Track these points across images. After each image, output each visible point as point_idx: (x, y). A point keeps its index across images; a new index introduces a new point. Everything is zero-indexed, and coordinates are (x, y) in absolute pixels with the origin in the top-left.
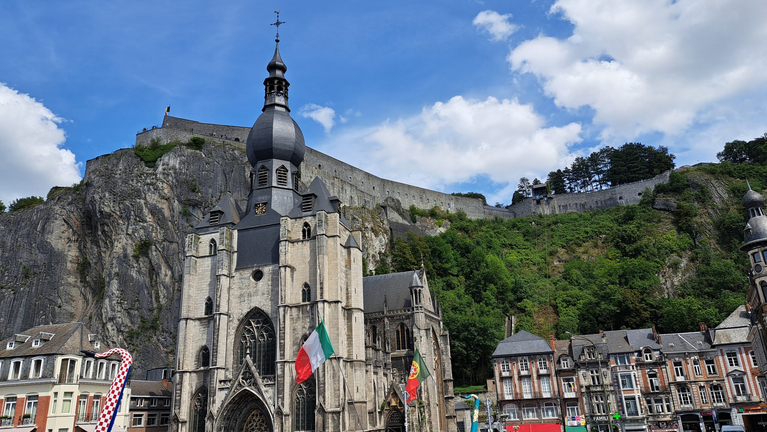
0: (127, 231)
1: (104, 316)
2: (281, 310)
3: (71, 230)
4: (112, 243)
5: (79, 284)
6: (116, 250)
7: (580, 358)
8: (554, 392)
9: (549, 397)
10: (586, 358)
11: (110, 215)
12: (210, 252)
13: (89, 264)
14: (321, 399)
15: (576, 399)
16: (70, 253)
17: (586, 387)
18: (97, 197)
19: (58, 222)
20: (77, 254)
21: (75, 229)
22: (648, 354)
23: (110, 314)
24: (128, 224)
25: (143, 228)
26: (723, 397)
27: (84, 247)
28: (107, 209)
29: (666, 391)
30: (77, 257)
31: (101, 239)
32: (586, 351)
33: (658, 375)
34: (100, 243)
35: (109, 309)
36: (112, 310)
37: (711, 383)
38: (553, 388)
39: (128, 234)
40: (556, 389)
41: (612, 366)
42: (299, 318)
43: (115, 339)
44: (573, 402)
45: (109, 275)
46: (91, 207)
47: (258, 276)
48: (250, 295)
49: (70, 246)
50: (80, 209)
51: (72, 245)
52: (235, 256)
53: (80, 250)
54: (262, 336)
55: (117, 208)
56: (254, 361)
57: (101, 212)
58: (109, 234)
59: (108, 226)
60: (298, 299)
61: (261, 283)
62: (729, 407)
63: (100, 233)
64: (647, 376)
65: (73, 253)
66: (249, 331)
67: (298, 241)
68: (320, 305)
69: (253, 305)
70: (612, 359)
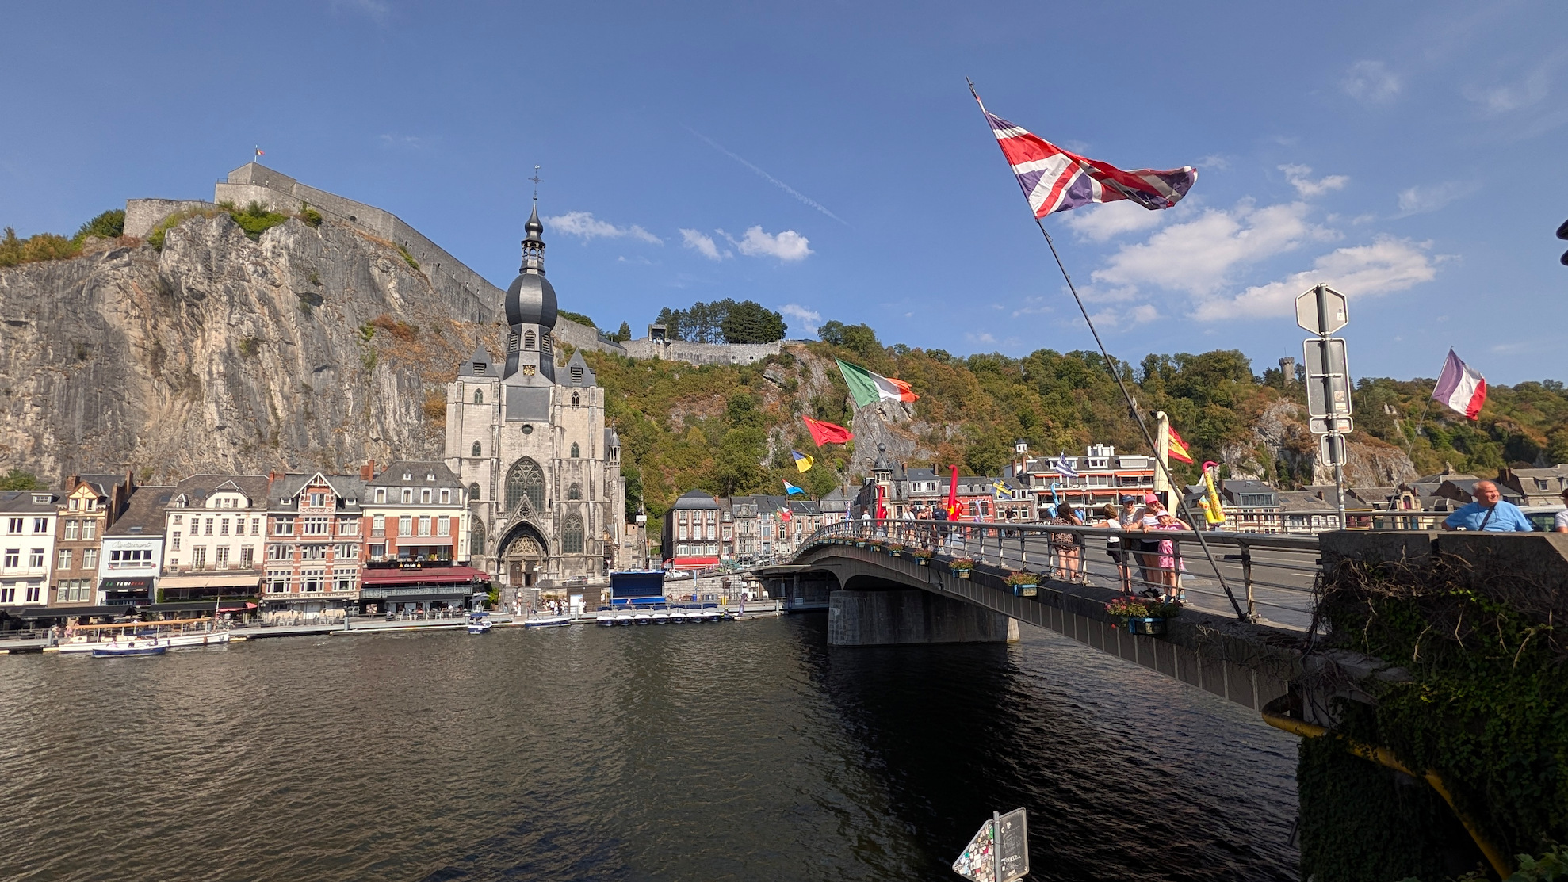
0: (229, 320)
1: (208, 422)
2: (557, 461)
3: (129, 300)
4: (203, 331)
5: (149, 375)
6: (213, 342)
11: (202, 296)
12: (476, 402)
13: (164, 351)
14: (591, 531)
16: (131, 333)
18: (184, 268)
19: (110, 287)
20: (142, 336)
21: (136, 300)
23: (217, 423)
24: (231, 312)
25: (251, 318)
27: (155, 328)
28: (200, 288)
30: (142, 339)
31: (186, 323)
34: (185, 326)
35: (215, 415)
36: (220, 417)
39: (229, 324)
40: (718, 534)
42: (569, 470)
43: (226, 452)
45: (210, 373)
46: (172, 280)
47: (527, 429)
48: (520, 445)
49: (130, 323)
50: (145, 276)
51: (133, 321)
52: (504, 409)
53: (145, 331)
54: (531, 480)
55: (213, 288)
56: (531, 500)
57: (190, 289)
58: (200, 319)
59: (198, 308)
60: (566, 454)
61: (531, 437)
63: (185, 315)
65: (135, 333)
66: (517, 475)
67: (568, 406)
68: (592, 462)
69: (524, 455)
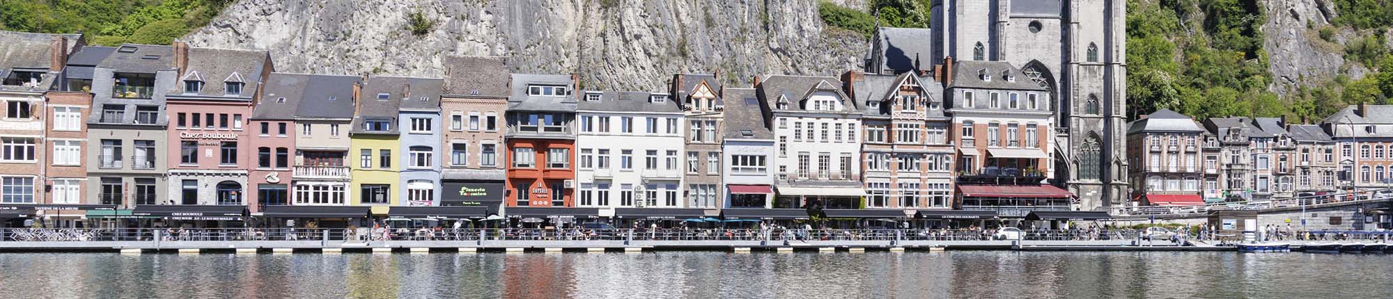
2: (1074, 67)
7: (1225, 139)
8: (1198, 167)
9: (1193, 171)
10: (1229, 139)
14: (1117, 152)
15: (1216, 176)
17: (1227, 165)
22: (1283, 141)
26: (1332, 181)
29: (1292, 172)
32: (1231, 133)
33: (1288, 159)
37: (1326, 169)
38: (1198, 164)
40: (1200, 165)
41: (1252, 148)
44: (1213, 177)
47: (1036, 26)
48: (1028, 47)
60: (1082, 56)
61: (1041, 35)
62: (1335, 189)
64: (1279, 159)
68: (1116, 67)
70: (1253, 142)
